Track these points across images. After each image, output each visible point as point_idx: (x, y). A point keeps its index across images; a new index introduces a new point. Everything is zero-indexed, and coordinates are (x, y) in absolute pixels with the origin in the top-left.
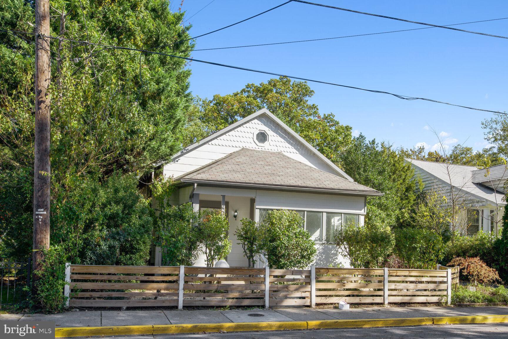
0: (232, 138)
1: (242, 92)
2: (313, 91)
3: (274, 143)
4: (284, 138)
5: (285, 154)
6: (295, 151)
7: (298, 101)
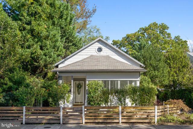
0: (86, 52)
1: (138, 31)
2: (168, 27)
3: (105, 52)
4: (110, 49)
5: (110, 56)
6: (115, 54)
7: (162, 32)
